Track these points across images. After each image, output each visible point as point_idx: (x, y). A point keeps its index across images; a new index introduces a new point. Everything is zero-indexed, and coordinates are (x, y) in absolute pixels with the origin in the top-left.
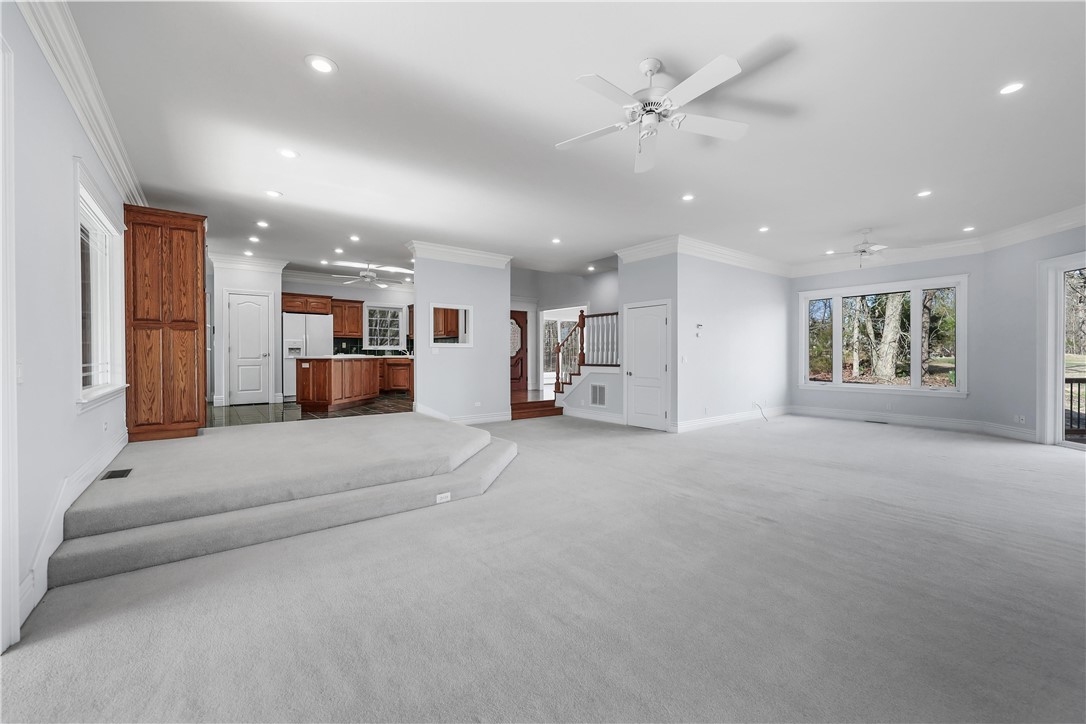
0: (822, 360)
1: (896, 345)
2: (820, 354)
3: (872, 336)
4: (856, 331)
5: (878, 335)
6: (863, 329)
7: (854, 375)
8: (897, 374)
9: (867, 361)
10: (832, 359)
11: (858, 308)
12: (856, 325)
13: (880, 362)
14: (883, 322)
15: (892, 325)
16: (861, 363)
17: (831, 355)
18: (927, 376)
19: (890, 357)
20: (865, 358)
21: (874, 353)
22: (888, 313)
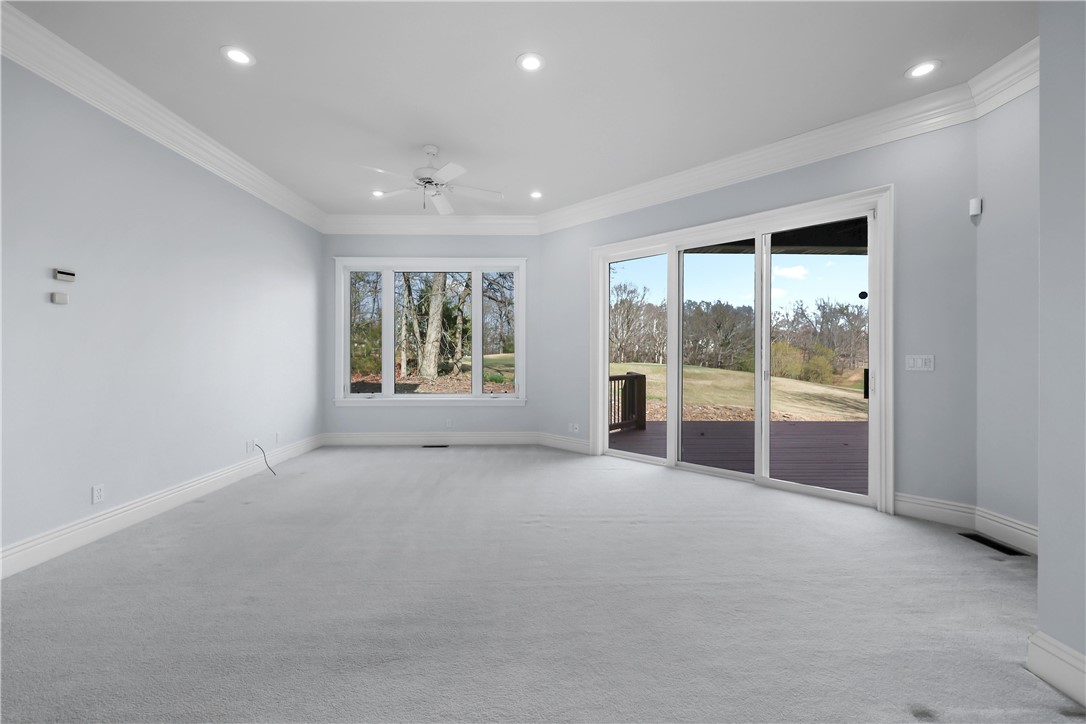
0: (370, 360)
1: (437, 344)
2: (369, 354)
3: (418, 335)
4: (404, 328)
5: (423, 335)
6: (410, 326)
7: (402, 376)
8: (439, 373)
9: (413, 360)
10: (380, 358)
11: (405, 304)
12: (404, 322)
13: (425, 362)
14: (428, 320)
15: (435, 324)
16: (408, 362)
17: (380, 354)
18: (461, 374)
19: (433, 357)
20: (411, 358)
21: (420, 352)
22: (431, 313)
